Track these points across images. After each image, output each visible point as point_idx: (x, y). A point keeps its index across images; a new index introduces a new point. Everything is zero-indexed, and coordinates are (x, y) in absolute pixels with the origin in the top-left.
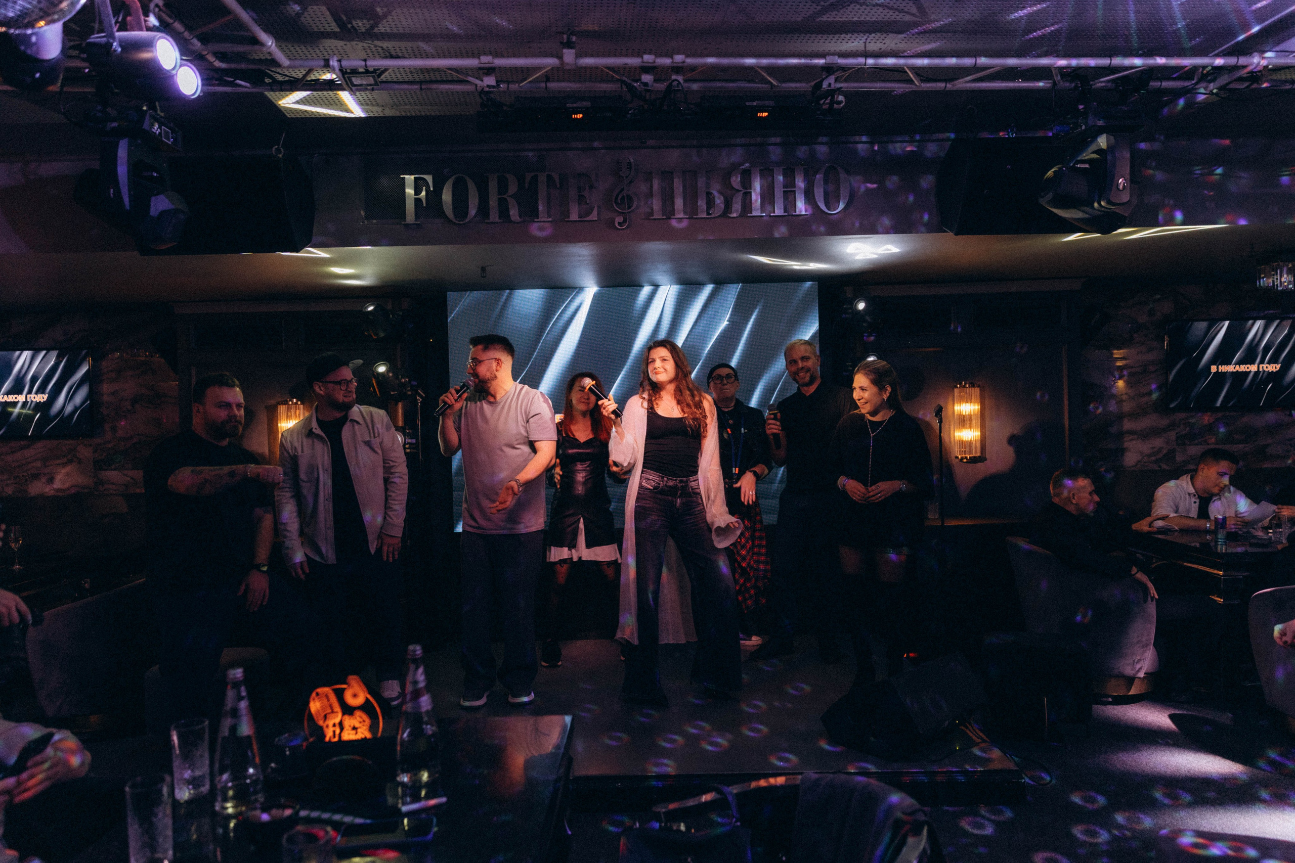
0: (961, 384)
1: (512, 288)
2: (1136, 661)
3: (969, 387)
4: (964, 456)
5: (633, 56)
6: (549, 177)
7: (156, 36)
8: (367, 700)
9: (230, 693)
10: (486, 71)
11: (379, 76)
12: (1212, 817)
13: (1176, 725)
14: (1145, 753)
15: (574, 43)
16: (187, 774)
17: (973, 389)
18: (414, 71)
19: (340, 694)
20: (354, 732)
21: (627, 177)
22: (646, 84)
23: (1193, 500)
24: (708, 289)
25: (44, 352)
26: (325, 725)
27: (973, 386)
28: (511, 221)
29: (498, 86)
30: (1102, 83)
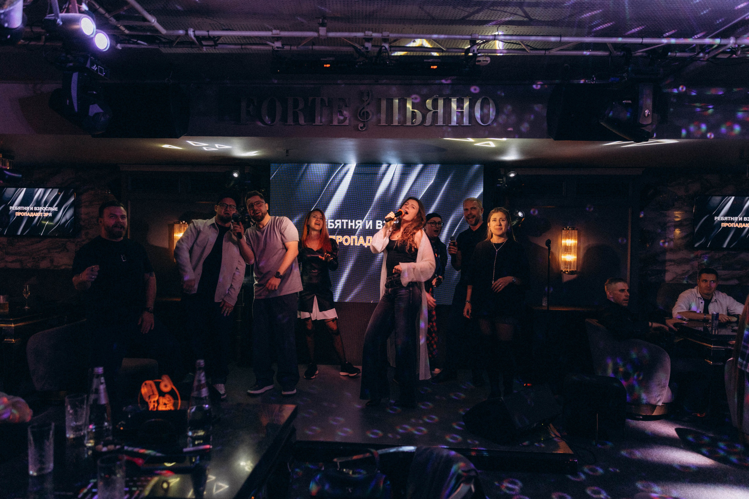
0: (566, 228)
1: (309, 163)
2: (657, 395)
3: (571, 230)
4: (566, 270)
5: (359, 31)
6: (322, 100)
7: (81, 16)
8: (172, 389)
9: (95, 381)
10: (276, 39)
11: (218, 40)
12: (688, 489)
13: (678, 435)
14: (656, 450)
15: (326, 23)
16: (74, 424)
17: (573, 231)
18: (240, 38)
19: (158, 385)
20: (165, 406)
21: (366, 101)
22: (367, 48)
23: (701, 301)
24: (420, 167)
25: (50, 190)
26: (149, 401)
27: (574, 229)
28: (299, 124)
29: (283, 48)
30: (639, 53)
